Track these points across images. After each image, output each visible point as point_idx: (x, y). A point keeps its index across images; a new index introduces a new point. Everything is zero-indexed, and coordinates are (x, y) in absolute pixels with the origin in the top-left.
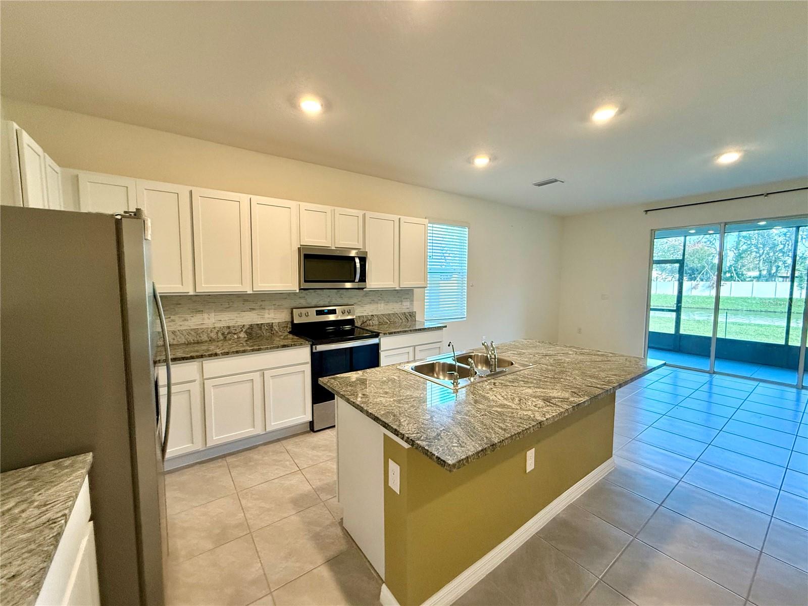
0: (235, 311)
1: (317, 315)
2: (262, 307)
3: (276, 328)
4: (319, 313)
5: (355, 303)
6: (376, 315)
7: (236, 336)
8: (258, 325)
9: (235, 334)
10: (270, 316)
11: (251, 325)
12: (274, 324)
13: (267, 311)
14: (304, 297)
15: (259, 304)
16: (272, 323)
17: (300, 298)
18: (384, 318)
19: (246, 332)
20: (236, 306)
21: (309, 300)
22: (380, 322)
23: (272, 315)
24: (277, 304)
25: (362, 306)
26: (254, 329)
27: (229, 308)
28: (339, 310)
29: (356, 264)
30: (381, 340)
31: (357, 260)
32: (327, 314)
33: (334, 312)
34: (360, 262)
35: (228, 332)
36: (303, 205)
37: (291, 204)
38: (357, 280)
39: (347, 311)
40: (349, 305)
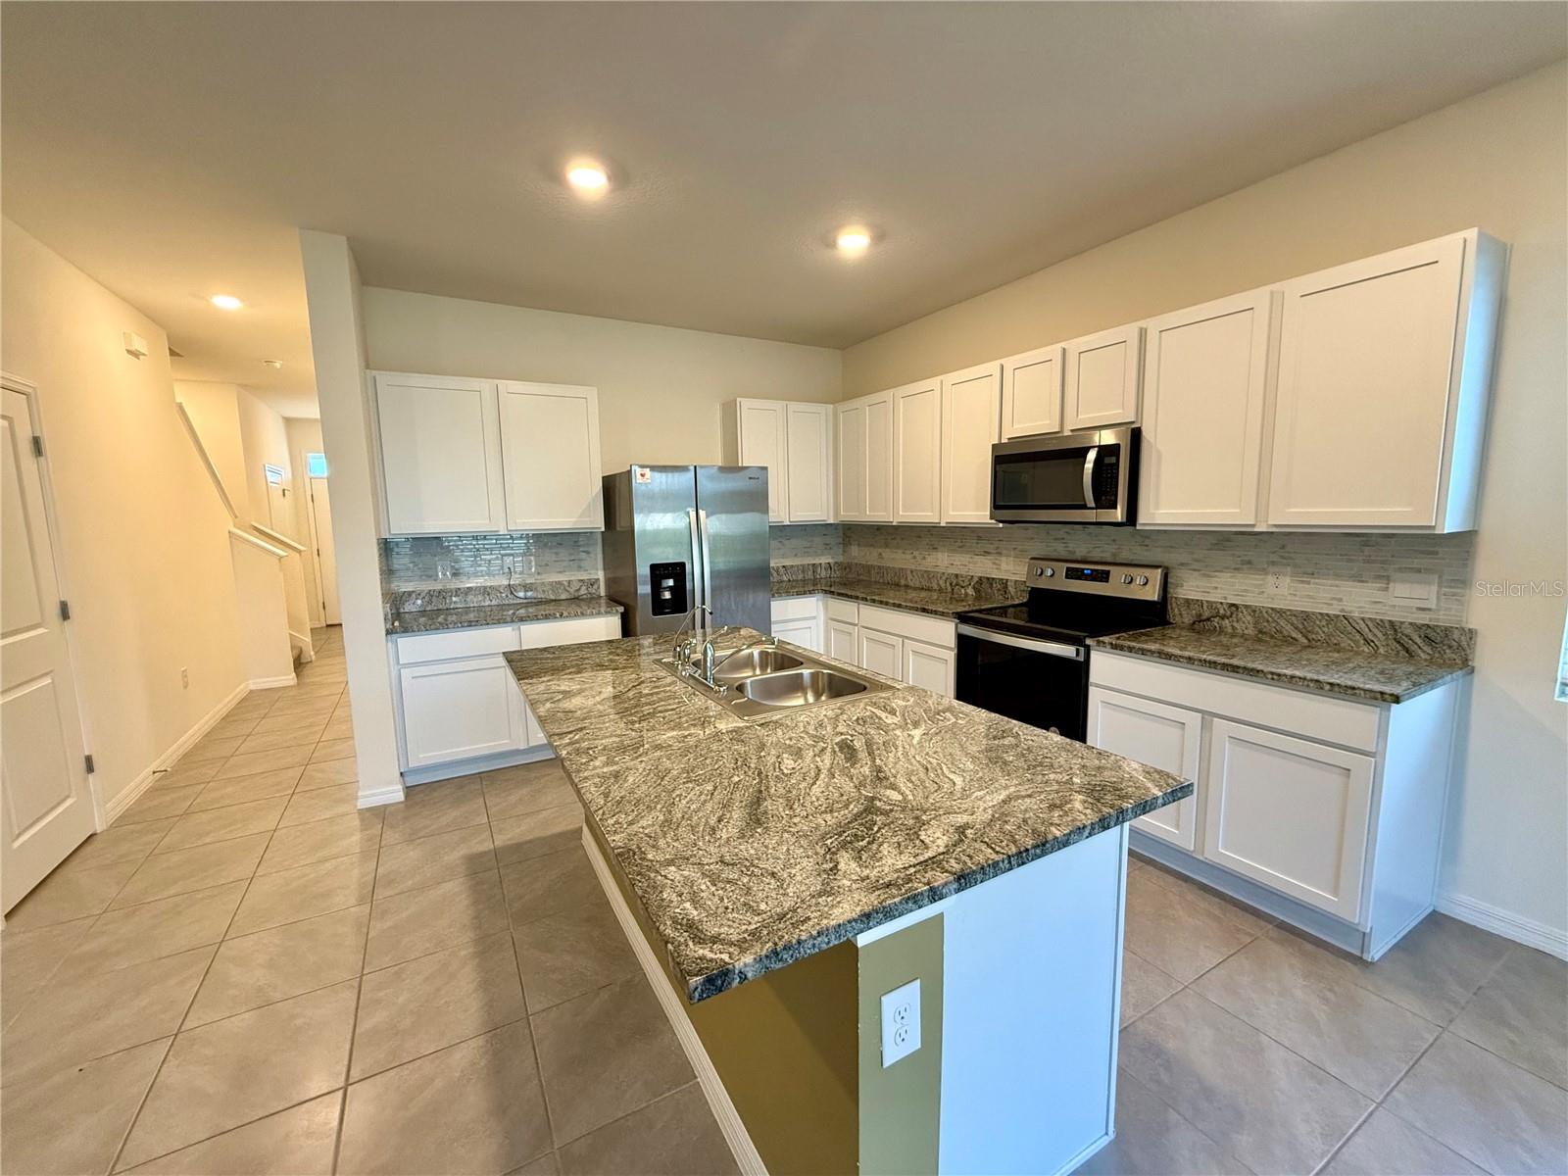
0: (967, 552)
1: (1067, 577)
2: (999, 551)
3: (1011, 589)
4: (1072, 574)
5: (1182, 564)
6: (1246, 607)
7: (963, 591)
8: (988, 579)
9: (963, 587)
10: (1008, 568)
11: (980, 578)
12: (1009, 583)
13: (1004, 559)
14: (1063, 539)
15: (996, 544)
16: (1007, 580)
17: (1056, 539)
18: (1282, 623)
19: (974, 588)
20: (968, 544)
21: (1071, 546)
22: (1260, 632)
23: (1011, 568)
24: (1020, 547)
25: (1205, 575)
26: (983, 584)
27: (961, 548)
28: (1118, 575)
29: (1089, 466)
30: (1095, 656)
31: (1092, 455)
32: (1087, 578)
33: (1104, 577)
34: (1097, 461)
35: (956, 582)
36: (1010, 363)
37: (993, 367)
38: (1090, 501)
39: (1139, 581)
40: (1157, 567)
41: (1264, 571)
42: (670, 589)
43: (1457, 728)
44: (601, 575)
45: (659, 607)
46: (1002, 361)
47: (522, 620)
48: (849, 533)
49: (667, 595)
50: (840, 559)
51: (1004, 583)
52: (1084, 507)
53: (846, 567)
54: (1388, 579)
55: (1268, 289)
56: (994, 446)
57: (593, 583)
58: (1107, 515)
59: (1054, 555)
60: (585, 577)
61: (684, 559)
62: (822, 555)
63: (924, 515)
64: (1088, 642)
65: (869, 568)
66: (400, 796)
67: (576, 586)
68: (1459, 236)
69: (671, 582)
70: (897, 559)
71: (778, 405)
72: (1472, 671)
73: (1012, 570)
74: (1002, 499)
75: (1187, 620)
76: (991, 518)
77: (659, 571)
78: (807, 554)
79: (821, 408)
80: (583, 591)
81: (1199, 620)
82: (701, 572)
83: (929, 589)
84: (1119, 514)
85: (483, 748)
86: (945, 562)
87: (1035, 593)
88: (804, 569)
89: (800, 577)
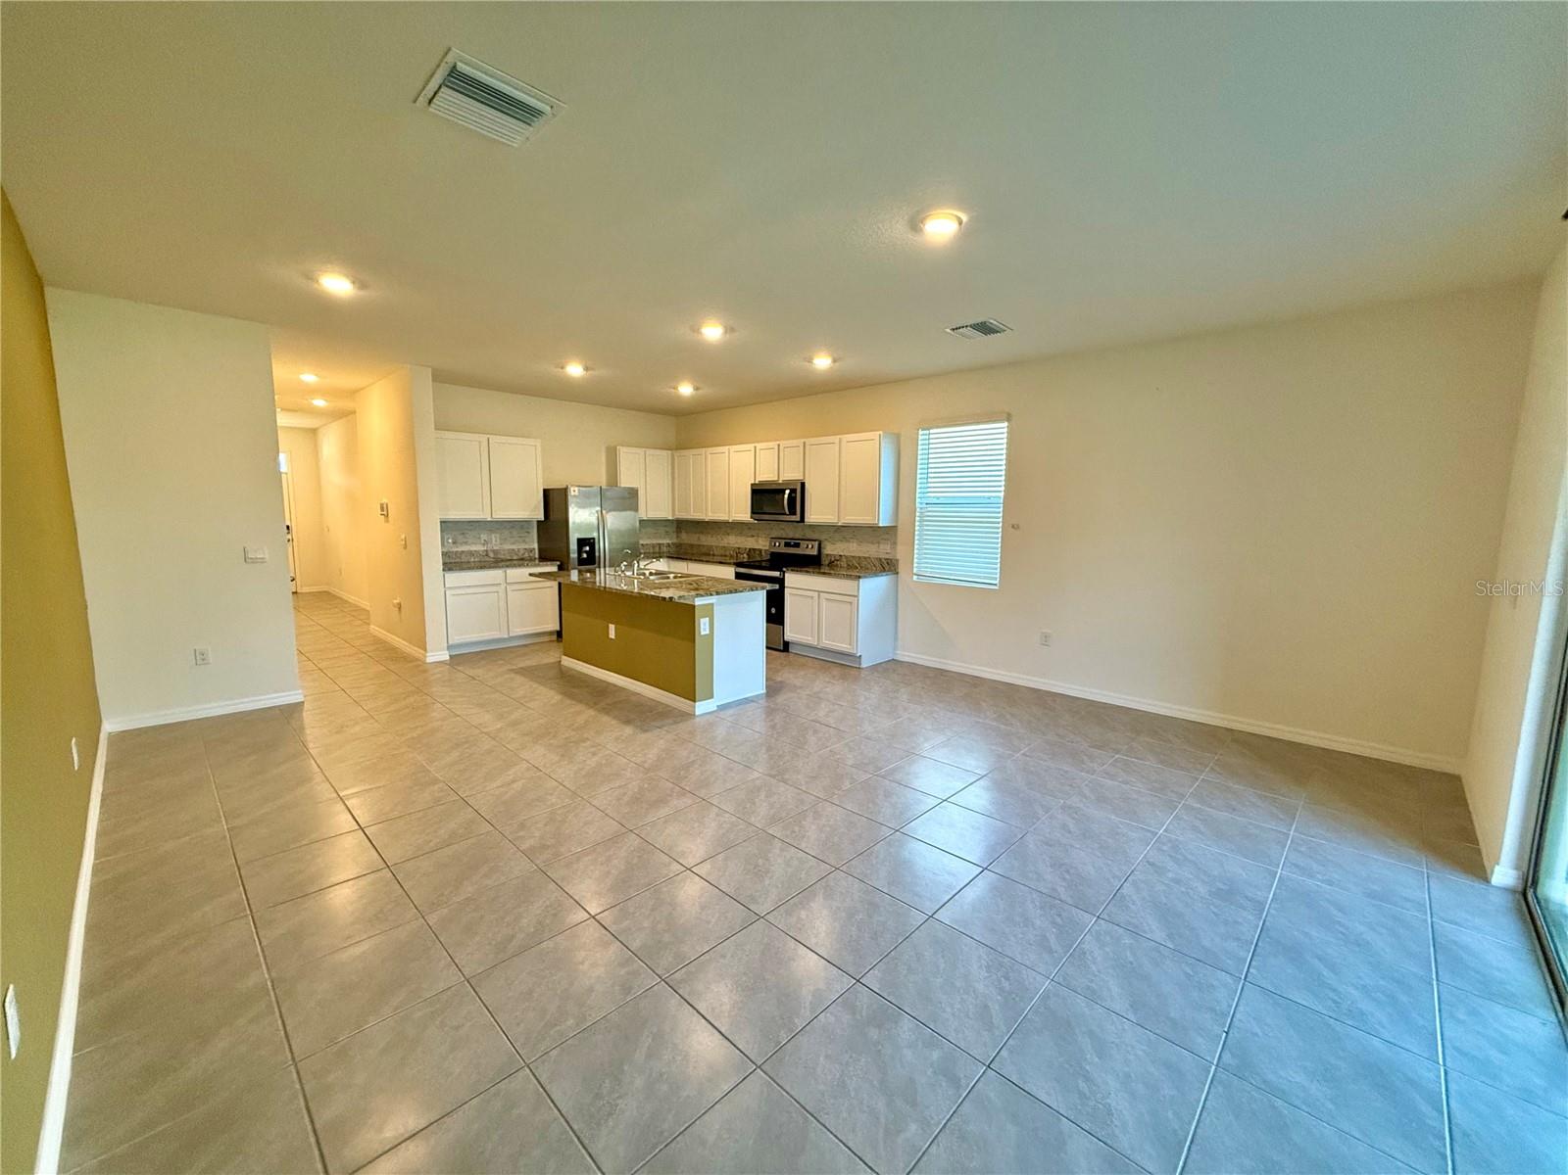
0: (743, 536)
1: (784, 547)
2: (756, 534)
3: (763, 553)
4: (787, 545)
5: (824, 539)
7: (742, 556)
8: (753, 549)
9: (741, 554)
11: (750, 549)
12: (762, 551)
13: (760, 538)
14: (784, 529)
16: (762, 549)
17: (781, 529)
19: (747, 554)
20: (744, 531)
21: (787, 532)
24: (765, 533)
25: (831, 544)
26: (751, 551)
27: (741, 534)
28: (803, 544)
29: (786, 496)
30: (786, 575)
31: (787, 492)
32: (792, 546)
33: (797, 545)
34: (790, 494)
35: (738, 551)
36: (759, 446)
37: (751, 446)
38: (787, 512)
39: (810, 546)
40: (815, 540)
41: (849, 542)
42: (586, 552)
43: (894, 594)
44: (536, 546)
45: (581, 562)
46: (756, 445)
47: (507, 566)
48: (681, 525)
49: (585, 556)
50: (675, 541)
51: (760, 551)
52: (785, 514)
53: (679, 546)
54: (879, 543)
55: (839, 437)
56: (752, 485)
57: (532, 550)
58: (793, 518)
59: (780, 536)
60: (527, 547)
61: (595, 535)
62: (665, 538)
63: (721, 516)
64: (784, 569)
65: (692, 546)
66: (448, 658)
67: (522, 552)
68: (878, 433)
69: (587, 548)
70: (709, 540)
71: (641, 451)
72: (897, 573)
73: (762, 544)
74: (756, 510)
75: (827, 562)
76: (751, 517)
77: (582, 542)
78: (655, 538)
79: (665, 453)
80: (526, 555)
81: (831, 563)
82: (604, 546)
83: (726, 556)
84: (797, 518)
85: (487, 635)
86: (734, 541)
87: (772, 554)
88: (653, 546)
89: (651, 551)
